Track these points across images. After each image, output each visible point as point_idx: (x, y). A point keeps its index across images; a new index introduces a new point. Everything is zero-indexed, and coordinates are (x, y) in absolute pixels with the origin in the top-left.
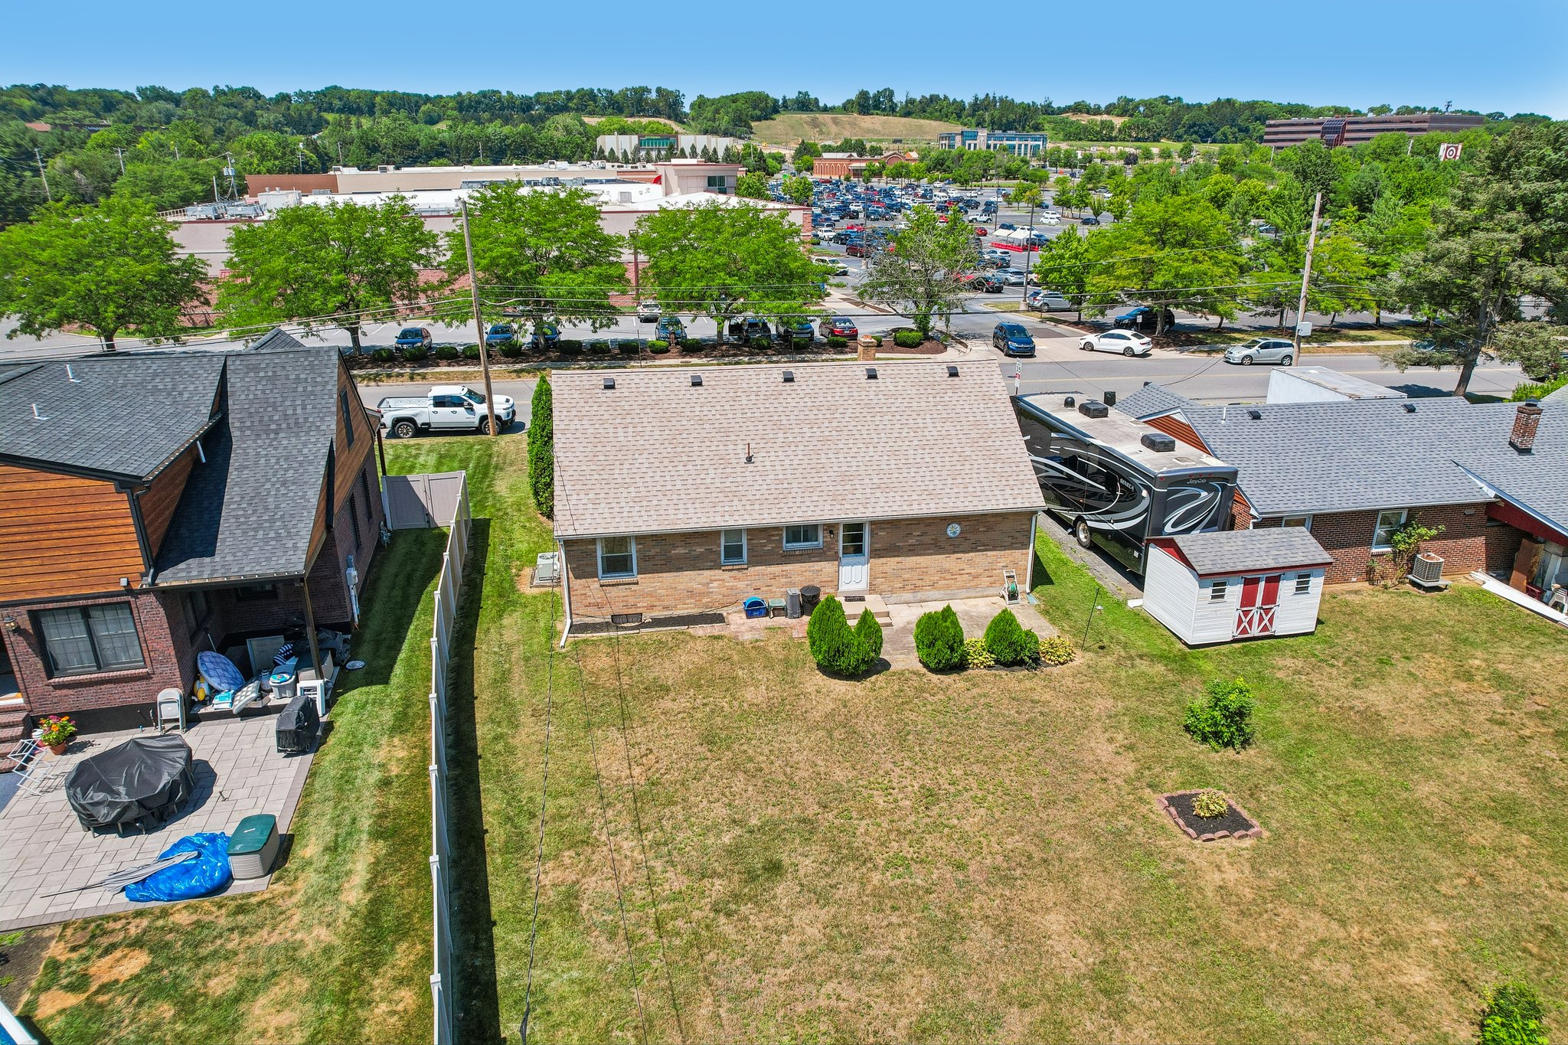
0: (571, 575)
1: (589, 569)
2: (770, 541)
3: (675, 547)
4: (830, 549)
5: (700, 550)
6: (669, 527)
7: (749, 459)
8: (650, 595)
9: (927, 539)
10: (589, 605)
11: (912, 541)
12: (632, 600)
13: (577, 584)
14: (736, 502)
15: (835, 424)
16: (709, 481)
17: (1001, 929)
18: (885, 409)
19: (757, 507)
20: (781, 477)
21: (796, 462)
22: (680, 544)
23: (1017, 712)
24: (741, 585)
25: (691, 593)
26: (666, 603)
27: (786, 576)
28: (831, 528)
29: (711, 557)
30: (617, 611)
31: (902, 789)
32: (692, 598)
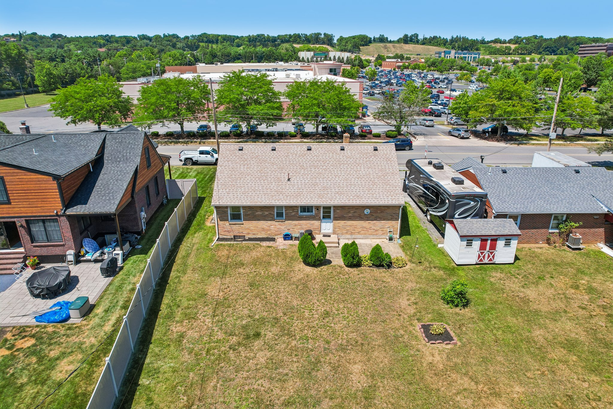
0: (218, 220)
1: (225, 218)
2: (293, 211)
3: (257, 212)
4: (317, 216)
5: (266, 213)
6: (254, 204)
7: (289, 180)
8: (248, 229)
9: (356, 214)
10: (225, 231)
11: (350, 215)
12: (241, 231)
13: (221, 223)
14: (281, 196)
15: (324, 167)
16: (272, 187)
17: (335, 369)
18: (345, 163)
19: (288, 198)
20: (300, 187)
21: (307, 181)
22: (259, 210)
23: (375, 285)
24: (283, 227)
25: (263, 229)
26: (254, 233)
27: (300, 225)
28: (318, 208)
29: (272, 216)
30: (235, 234)
31: (316, 311)
32: (264, 231)
